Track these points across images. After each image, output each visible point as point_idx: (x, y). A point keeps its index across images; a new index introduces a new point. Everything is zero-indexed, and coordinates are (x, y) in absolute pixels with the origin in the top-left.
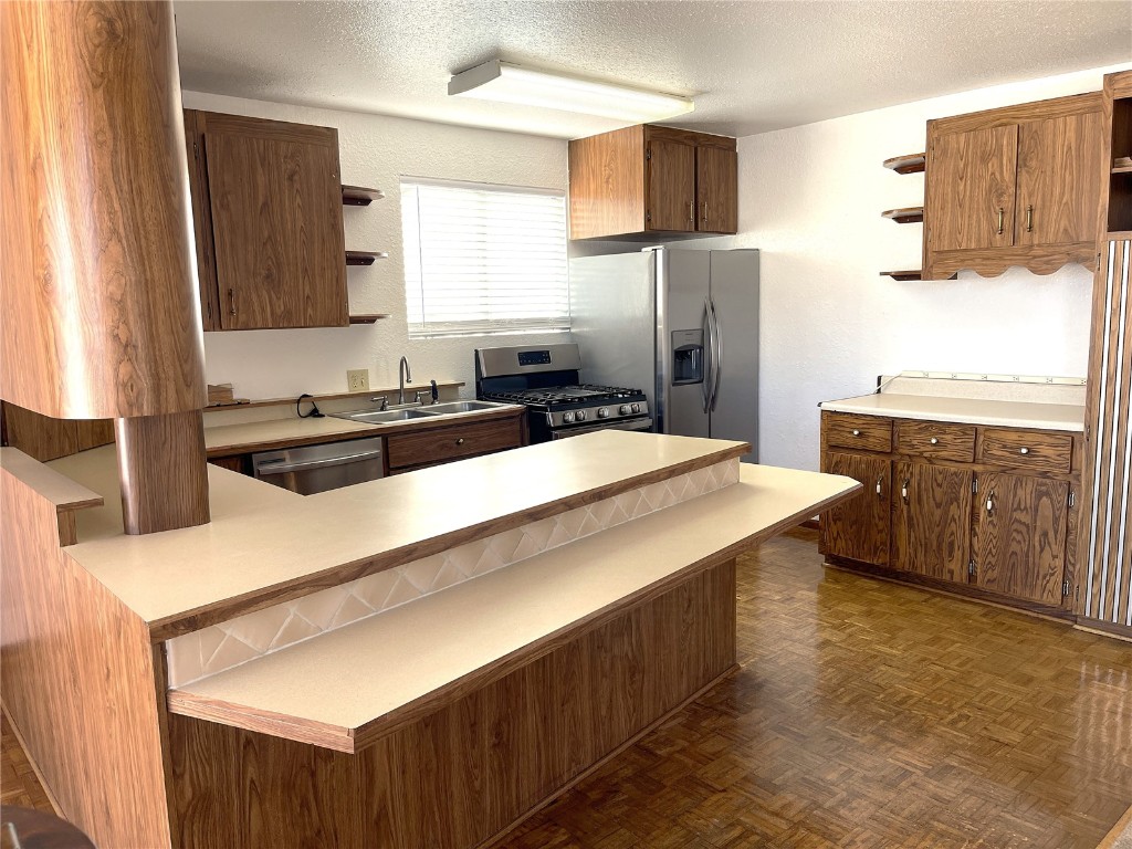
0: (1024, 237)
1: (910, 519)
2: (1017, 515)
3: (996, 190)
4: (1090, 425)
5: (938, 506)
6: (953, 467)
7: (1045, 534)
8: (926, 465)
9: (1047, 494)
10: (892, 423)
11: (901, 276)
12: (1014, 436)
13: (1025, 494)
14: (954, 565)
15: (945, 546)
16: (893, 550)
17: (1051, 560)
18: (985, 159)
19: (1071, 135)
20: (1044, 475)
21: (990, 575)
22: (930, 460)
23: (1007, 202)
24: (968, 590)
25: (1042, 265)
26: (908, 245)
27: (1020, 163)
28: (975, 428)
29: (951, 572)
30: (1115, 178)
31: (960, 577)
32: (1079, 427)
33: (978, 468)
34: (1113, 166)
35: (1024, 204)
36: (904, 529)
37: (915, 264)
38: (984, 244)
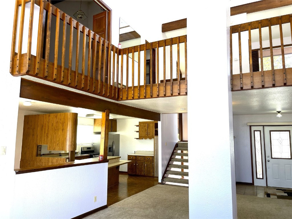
0: (148, 135)
1: (138, 168)
2: (149, 166)
3: (146, 130)
4: (154, 155)
5: (141, 166)
6: (142, 161)
7: (151, 168)
9: (151, 163)
10: (136, 156)
11: (137, 139)
12: (148, 157)
13: (149, 163)
14: (143, 173)
15: (142, 171)
16: (136, 172)
17: (152, 171)
18: (144, 127)
19: (152, 125)
20: (151, 161)
21: (146, 173)
22: (140, 160)
24: (144, 176)
25: (150, 138)
26: (137, 135)
27: (148, 128)
28: (144, 156)
30: (155, 130)
31: (143, 174)
32: (153, 156)
33: (145, 161)
35: (148, 132)
36: (137, 169)
37: (138, 137)
38: (145, 136)
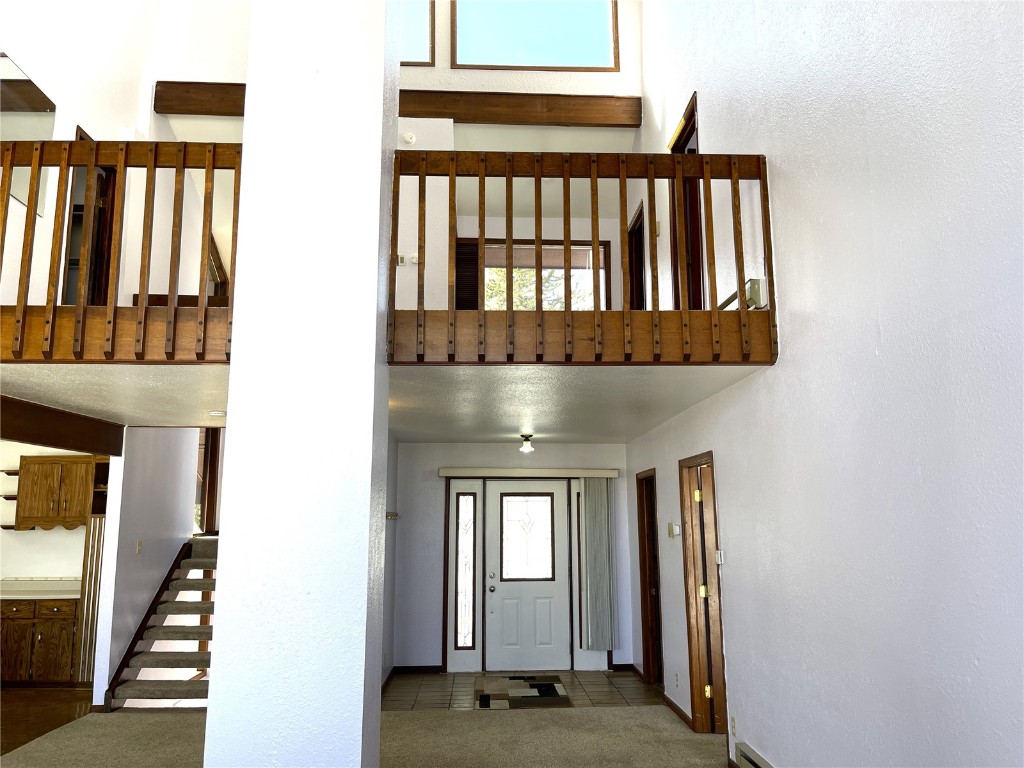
0: (62, 513)
2: (53, 641)
3: (51, 491)
4: (83, 594)
5: (16, 642)
6: (23, 622)
7: (64, 648)
8: (11, 622)
9: (65, 628)
11: (5, 527)
12: (51, 603)
13: (56, 630)
14: (23, 672)
15: (18, 662)
17: (66, 659)
18: (46, 477)
19: (83, 471)
20: (64, 619)
21: (40, 673)
22: (13, 619)
23: (56, 497)
24: (30, 684)
25: (70, 526)
26: (6, 512)
27: (62, 481)
28: (35, 601)
29: (21, 676)
30: (95, 493)
31: (25, 677)
32: (78, 596)
33: (35, 621)
34: (95, 487)
35: (62, 499)
37: (12, 521)
38: (45, 515)
